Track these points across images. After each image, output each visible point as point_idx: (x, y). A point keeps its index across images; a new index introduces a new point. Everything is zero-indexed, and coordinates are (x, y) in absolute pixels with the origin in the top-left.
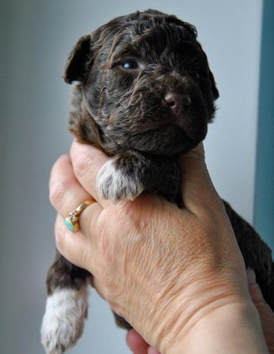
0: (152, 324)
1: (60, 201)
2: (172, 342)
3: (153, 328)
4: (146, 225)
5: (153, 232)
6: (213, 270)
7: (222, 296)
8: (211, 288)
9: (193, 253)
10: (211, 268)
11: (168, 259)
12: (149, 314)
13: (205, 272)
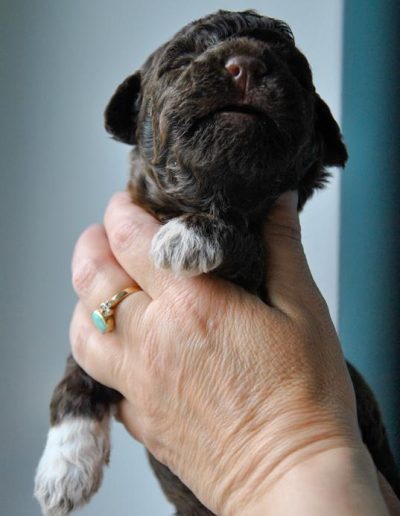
0: (215, 473)
1: (87, 286)
2: (246, 500)
3: (216, 479)
4: (216, 326)
5: (225, 336)
6: (313, 397)
7: (326, 436)
8: (309, 424)
9: (284, 372)
10: (310, 395)
11: (247, 377)
12: (212, 458)
13: (300, 400)
